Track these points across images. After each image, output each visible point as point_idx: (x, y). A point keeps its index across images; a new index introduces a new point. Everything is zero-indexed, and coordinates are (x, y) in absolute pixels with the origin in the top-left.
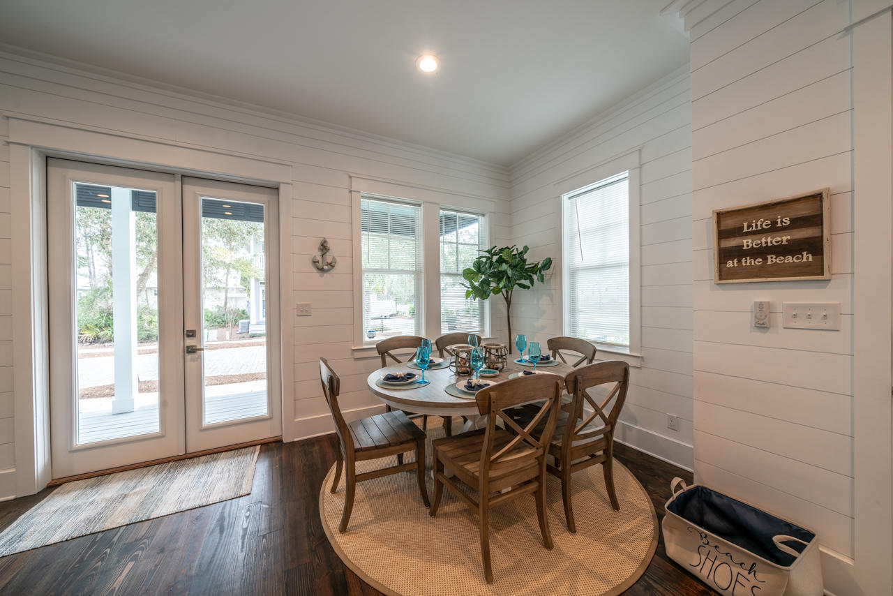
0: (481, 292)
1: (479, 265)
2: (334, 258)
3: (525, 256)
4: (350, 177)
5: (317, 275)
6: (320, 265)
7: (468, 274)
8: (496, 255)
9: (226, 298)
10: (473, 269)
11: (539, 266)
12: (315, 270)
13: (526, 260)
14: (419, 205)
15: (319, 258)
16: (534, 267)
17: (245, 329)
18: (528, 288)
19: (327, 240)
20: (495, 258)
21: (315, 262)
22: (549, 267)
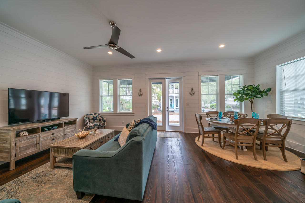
0: (241, 100)
1: (239, 92)
2: (194, 92)
3: (259, 87)
4: (198, 72)
5: (190, 96)
6: (191, 94)
7: (235, 94)
8: (246, 88)
9: (154, 101)
10: (237, 92)
11: (265, 91)
12: (190, 95)
13: (259, 89)
14: (218, 76)
15: (191, 92)
16: (262, 91)
17: (159, 110)
18: (260, 98)
19: (193, 88)
20: (246, 89)
21: (190, 93)
22: (270, 91)
